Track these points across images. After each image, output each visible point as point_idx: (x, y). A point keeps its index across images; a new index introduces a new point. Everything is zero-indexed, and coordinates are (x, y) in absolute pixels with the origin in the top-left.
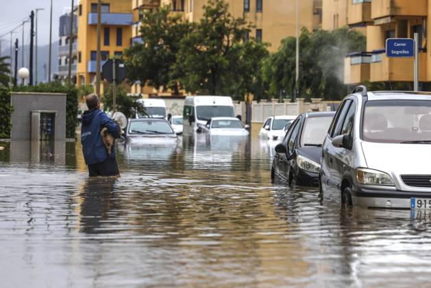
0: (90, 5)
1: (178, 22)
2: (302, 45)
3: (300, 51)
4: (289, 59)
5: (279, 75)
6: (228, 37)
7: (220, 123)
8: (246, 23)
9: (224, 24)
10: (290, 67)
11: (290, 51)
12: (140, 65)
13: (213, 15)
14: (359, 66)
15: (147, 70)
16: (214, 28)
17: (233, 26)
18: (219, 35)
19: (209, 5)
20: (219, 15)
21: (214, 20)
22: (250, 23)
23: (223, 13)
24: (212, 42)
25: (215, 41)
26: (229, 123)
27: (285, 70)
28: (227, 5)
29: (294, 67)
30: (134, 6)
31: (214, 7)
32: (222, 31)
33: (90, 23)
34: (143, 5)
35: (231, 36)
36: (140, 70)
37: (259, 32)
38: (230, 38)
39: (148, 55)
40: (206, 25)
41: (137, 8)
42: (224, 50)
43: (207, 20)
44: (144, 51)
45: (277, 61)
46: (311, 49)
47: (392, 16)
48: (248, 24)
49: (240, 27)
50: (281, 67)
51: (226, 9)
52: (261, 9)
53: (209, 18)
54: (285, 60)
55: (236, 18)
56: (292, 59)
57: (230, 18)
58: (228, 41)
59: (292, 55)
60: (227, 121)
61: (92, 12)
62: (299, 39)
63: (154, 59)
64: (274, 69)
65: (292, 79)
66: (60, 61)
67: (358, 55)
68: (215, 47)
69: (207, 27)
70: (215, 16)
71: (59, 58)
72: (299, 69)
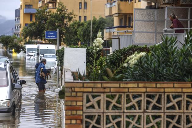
0: (25, 5)
1: (50, 13)
2: (94, 24)
3: (92, 26)
4: (88, 29)
5: (84, 35)
6: (66, 20)
7: (48, 56)
8: (73, 14)
9: (64, 15)
10: (88, 32)
11: (89, 26)
12: (34, 30)
13: (60, 11)
14: (108, 33)
15: (37, 32)
16: (60, 16)
17: (68, 16)
18: (63, 19)
19: (59, 7)
20: (62, 11)
21: (60, 13)
22: (75, 14)
23: (64, 10)
24: (59, 22)
25: (60, 22)
26: (51, 56)
27: (86, 33)
28: (66, 7)
29: (90, 32)
30: (39, 6)
31: (60, 8)
32: (63, 17)
33: (25, 12)
34: (42, 6)
35: (67, 20)
36: (34, 32)
37: (85, 17)
38: (67, 21)
39: (37, 26)
40: (57, 15)
41: (40, 7)
42: (65, 25)
43: (58, 13)
44: (36, 25)
45: (83, 30)
46: (97, 25)
47: (119, 13)
48: (74, 15)
49: (71, 16)
50: (85, 32)
51: (65, 9)
52: (86, 8)
53: (58, 12)
54: (87, 30)
55: (69, 12)
56: (89, 29)
57: (67, 12)
58: (66, 21)
59: (89, 27)
60: (50, 55)
61: (25, 8)
62: (92, 21)
63: (40, 28)
64: (82, 33)
65: (89, 37)
66: (16, 27)
67: (108, 29)
68: (61, 24)
69: (57, 16)
70: (61, 11)
71: (15, 26)
72: (92, 33)
